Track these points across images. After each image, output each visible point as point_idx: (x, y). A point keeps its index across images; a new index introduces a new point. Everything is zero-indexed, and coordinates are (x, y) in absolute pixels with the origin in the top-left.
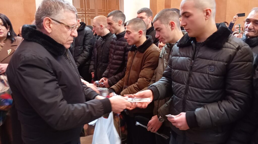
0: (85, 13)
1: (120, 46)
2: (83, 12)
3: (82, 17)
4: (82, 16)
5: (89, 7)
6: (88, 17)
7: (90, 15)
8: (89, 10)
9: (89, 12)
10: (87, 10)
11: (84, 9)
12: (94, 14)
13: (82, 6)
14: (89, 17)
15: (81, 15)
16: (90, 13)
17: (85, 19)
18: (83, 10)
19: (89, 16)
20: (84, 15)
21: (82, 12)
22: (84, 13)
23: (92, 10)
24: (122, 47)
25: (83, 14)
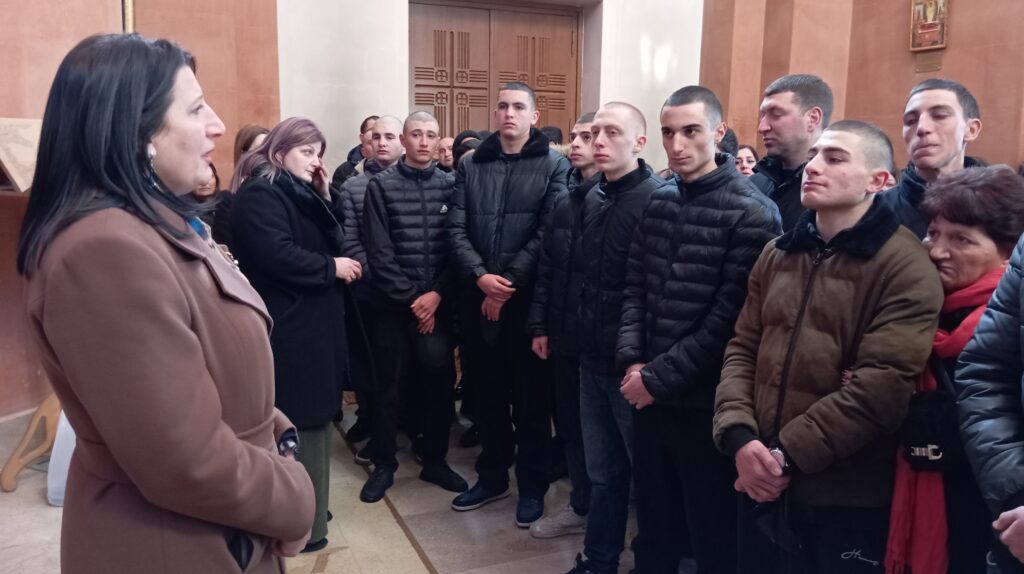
0: (451, 87)
1: (700, 227)
2: (444, 79)
3: (439, 101)
4: (439, 96)
5: (465, 63)
6: (459, 101)
7: (469, 92)
8: (464, 75)
9: (465, 80)
10: (459, 75)
11: (448, 70)
12: (485, 89)
13: (439, 60)
14: (464, 102)
15: (435, 91)
16: (468, 84)
17: (448, 106)
18: (444, 74)
19: (464, 96)
20: (447, 91)
21: (439, 79)
22: (447, 84)
23: (477, 75)
24: (717, 231)
25: (443, 90)
